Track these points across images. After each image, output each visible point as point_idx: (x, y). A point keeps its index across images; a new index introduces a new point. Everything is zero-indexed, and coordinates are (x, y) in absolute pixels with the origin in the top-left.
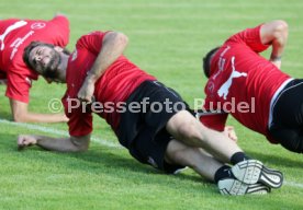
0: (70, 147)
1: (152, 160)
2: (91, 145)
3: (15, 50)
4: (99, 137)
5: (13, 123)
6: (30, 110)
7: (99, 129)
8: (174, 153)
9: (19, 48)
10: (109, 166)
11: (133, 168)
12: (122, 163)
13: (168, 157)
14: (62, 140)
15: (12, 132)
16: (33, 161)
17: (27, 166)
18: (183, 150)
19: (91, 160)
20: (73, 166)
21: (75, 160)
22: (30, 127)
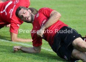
0: (33, 51)
1: (66, 57)
2: (42, 51)
3: (11, 14)
4: (45, 47)
5: (11, 42)
6: (18, 37)
7: (45, 44)
8: (75, 54)
9: (13, 13)
10: (48, 59)
11: (58, 60)
12: (54, 57)
13: (72, 56)
14: (30, 48)
15: (11, 45)
16: (19, 57)
17: (16, 59)
18: (79, 53)
19: (41, 56)
20: (35, 59)
21: (35, 56)
22: (18, 43)
